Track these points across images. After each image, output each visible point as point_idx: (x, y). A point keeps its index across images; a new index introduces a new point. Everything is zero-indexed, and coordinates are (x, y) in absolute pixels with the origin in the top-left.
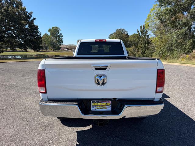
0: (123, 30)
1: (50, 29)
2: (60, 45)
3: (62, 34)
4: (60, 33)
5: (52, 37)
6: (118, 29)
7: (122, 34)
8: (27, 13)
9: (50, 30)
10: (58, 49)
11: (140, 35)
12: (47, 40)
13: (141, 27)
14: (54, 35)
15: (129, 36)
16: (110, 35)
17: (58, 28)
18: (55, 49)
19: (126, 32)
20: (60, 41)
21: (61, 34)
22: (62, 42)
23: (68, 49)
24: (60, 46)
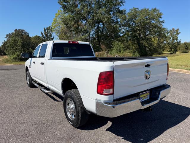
0: (23, 31)
6: (16, 29)
7: (22, 35)
11: (44, 38)
13: (45, 30)
15: (30, 38)
16: (7, 35)
19: (27, 33)
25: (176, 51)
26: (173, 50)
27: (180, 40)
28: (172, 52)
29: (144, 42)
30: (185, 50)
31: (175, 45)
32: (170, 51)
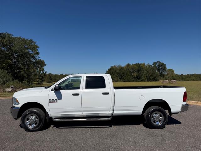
25: (43, 81)
26: (40, 80)
27: (46, 71)
28: (39, 82)
29: (22, 71)
30: (50, 80)
31: (42, 76)
32: (37, 82)
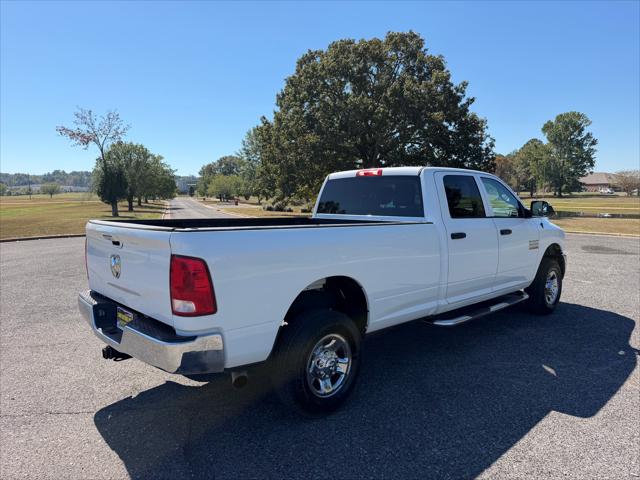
1: (549, 122)
2: (582, 176)
3: (595, 137)
4: (584, 133)
5: (555, 150)
8: (452, 88)
9: (547, 128)
10: (569, 190)
12: (536, 160)
14: (561, 140)
17: (579, 116)
18: (560, 191)
20: (584, 160)
21: (588, 136)
22: (592, 165)
23: (615, 188)
24: (582, 180)
